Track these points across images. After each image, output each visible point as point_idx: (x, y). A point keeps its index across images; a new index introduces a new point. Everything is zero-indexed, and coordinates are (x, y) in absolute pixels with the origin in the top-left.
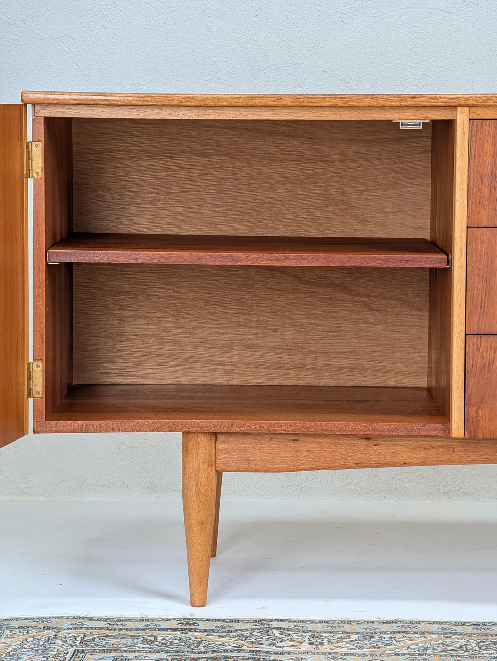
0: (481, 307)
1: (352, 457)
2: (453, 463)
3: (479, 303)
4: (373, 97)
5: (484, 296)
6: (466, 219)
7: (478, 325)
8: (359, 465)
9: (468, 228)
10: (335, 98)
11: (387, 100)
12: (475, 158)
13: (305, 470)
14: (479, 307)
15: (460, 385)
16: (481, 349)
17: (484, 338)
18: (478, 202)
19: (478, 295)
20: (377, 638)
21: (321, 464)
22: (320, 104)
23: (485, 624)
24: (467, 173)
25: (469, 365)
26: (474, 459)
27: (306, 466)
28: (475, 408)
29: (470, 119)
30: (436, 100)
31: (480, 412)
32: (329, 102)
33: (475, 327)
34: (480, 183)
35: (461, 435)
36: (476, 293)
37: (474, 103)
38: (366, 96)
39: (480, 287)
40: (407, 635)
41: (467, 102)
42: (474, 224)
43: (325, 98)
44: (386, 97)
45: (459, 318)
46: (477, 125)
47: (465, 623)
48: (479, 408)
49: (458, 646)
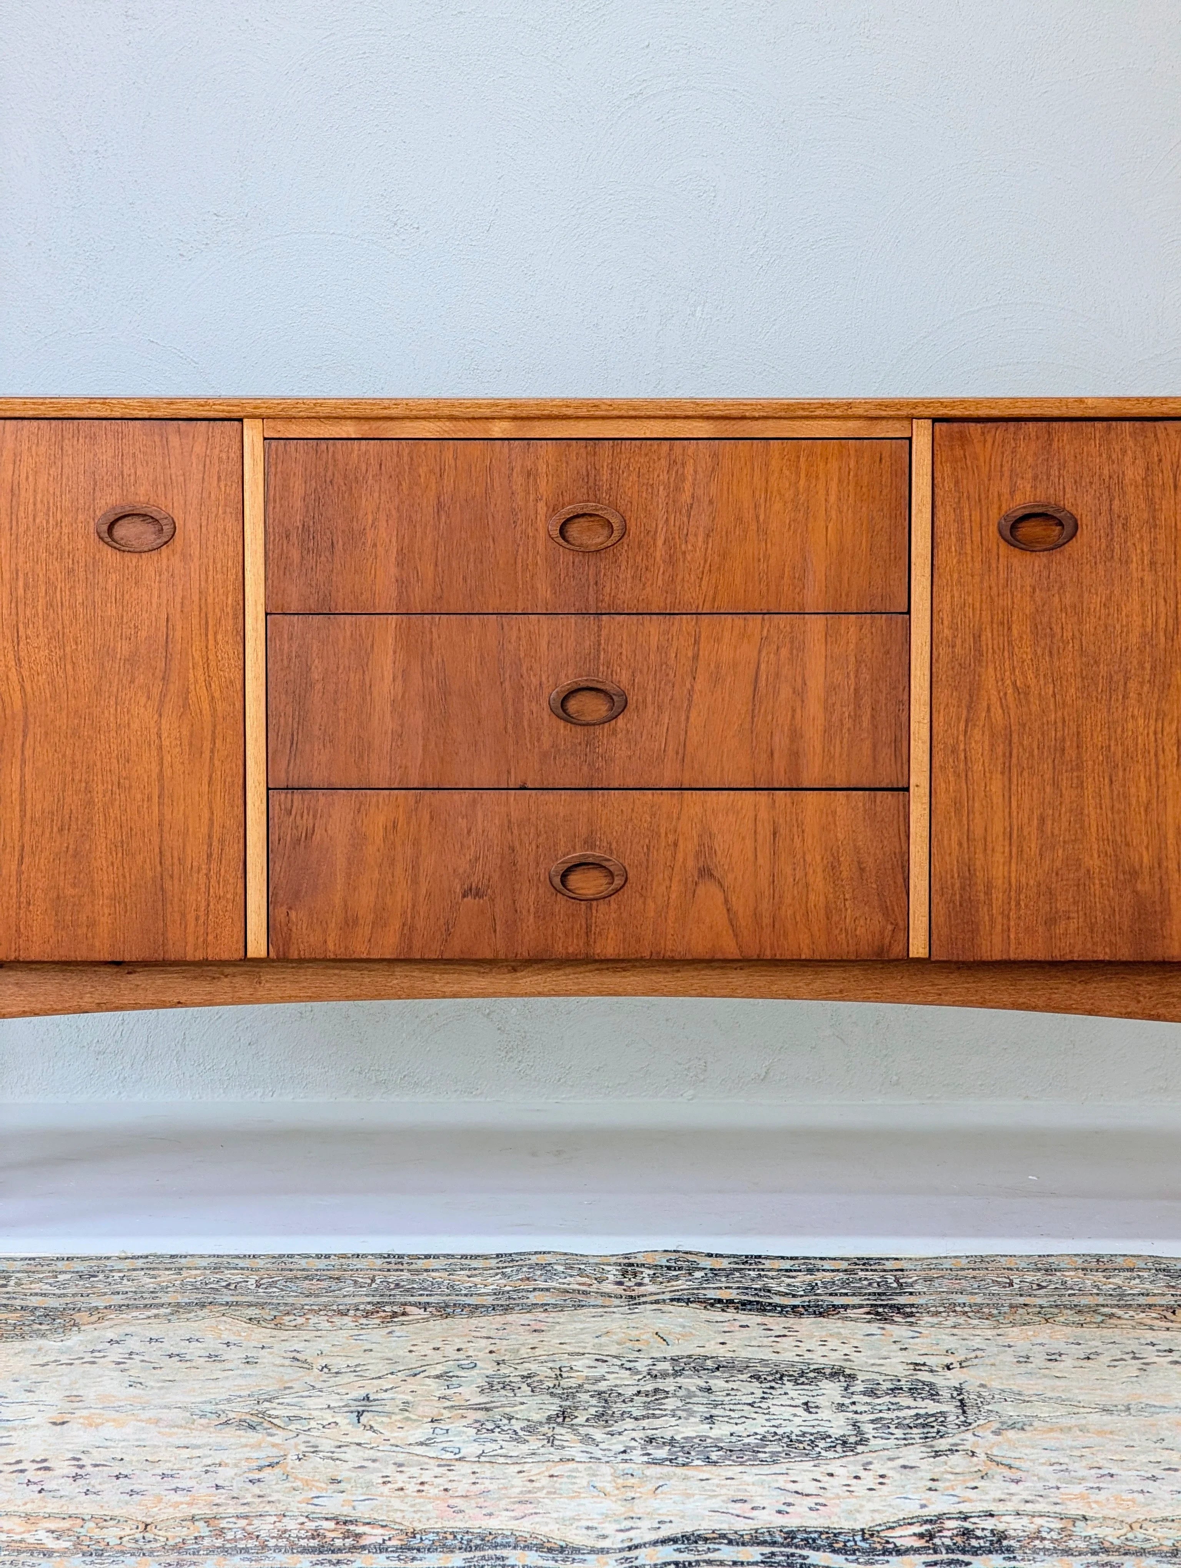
0: (292, 744)
1: (91, 993)
2: (258, 1001)
3: (289, 737)
4: (104, 401)
5: (295, 726)
6: (262, 600)
7: (287, 772)
8: (100, 1007)
9: (267, 614)
10: (42, 404)
11: (127, 406)
12: (275, 501)
13: (12, 1016)
14: (288, 744)
15: (259, 870)
16: (293, 812)
17: (297, 795)
18: (282, 573)
19: (286, 723)
20: (101, 1276)
21: (39, 1006)
22: (17, 414)
23: (291, 1256)
24: (262, 525)
25: (274, 838)
26: (293, 993)
27: (15, 1009)
28: (284, 909)
29: (265, 439)
30: (207, 408)
31: (293, 914)
32: (32, 409)
33: (283, 775)
34: (285, 542)
35: (263, 954)
36: (282, 720)
37: (270, 412)
38: (92, 400)
39: (289, 710)
40: (152, 1272)
41: (258, 412)
42: (277, 608)
43: (25, 403)
44: (125, 402)
45: (256, 763)
46: (277, 450)
47: (259, 1256)
48: (290, 908)
49: (224, 1284)
